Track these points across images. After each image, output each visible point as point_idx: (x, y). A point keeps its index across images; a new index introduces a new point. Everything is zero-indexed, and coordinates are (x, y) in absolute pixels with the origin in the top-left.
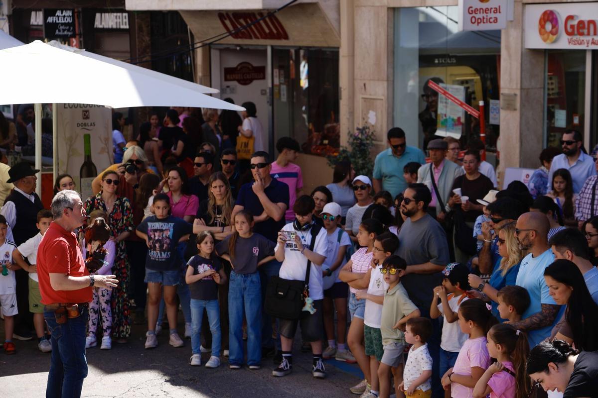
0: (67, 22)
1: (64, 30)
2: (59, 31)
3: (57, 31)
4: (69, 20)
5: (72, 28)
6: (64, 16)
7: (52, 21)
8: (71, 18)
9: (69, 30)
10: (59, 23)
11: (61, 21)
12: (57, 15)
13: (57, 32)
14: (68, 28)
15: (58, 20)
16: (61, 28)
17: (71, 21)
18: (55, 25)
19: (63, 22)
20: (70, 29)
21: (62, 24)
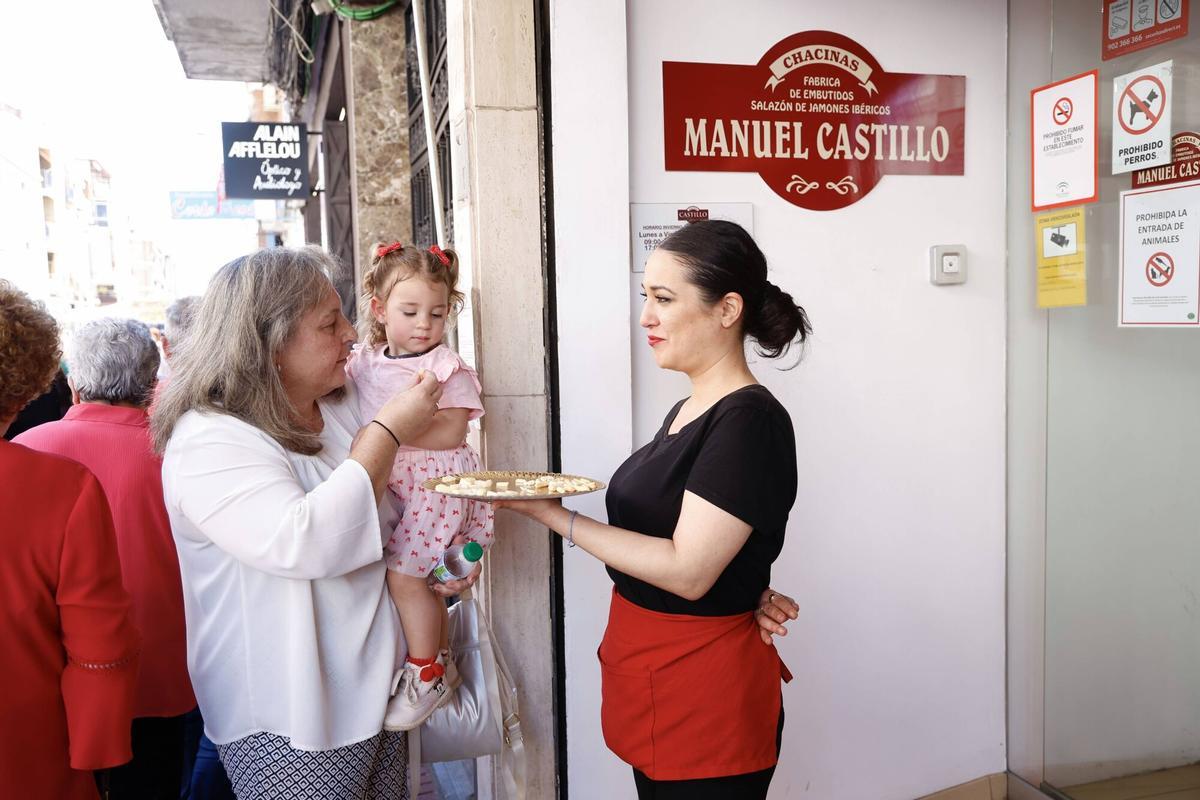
0: (285, 156)
1: (277, 178)
2: (264, 179)
3: (258, 178)
4: (293, 152)
5: (298, 173)
6: (278, 142)
7: (243, 156)
8: (298, 145)
9: (290, 178)
10: (264, 159)
11: (270, 152)
12: (256, 138)
13: (258, 183)
14: (287, 171)
15: (262, 151)
16: (271, 171)
17: (297, 155)
18: (252, 166)
19: (275, 156)
20: (293, 174)
21: (273, 162)
